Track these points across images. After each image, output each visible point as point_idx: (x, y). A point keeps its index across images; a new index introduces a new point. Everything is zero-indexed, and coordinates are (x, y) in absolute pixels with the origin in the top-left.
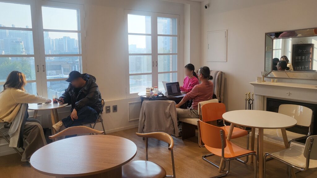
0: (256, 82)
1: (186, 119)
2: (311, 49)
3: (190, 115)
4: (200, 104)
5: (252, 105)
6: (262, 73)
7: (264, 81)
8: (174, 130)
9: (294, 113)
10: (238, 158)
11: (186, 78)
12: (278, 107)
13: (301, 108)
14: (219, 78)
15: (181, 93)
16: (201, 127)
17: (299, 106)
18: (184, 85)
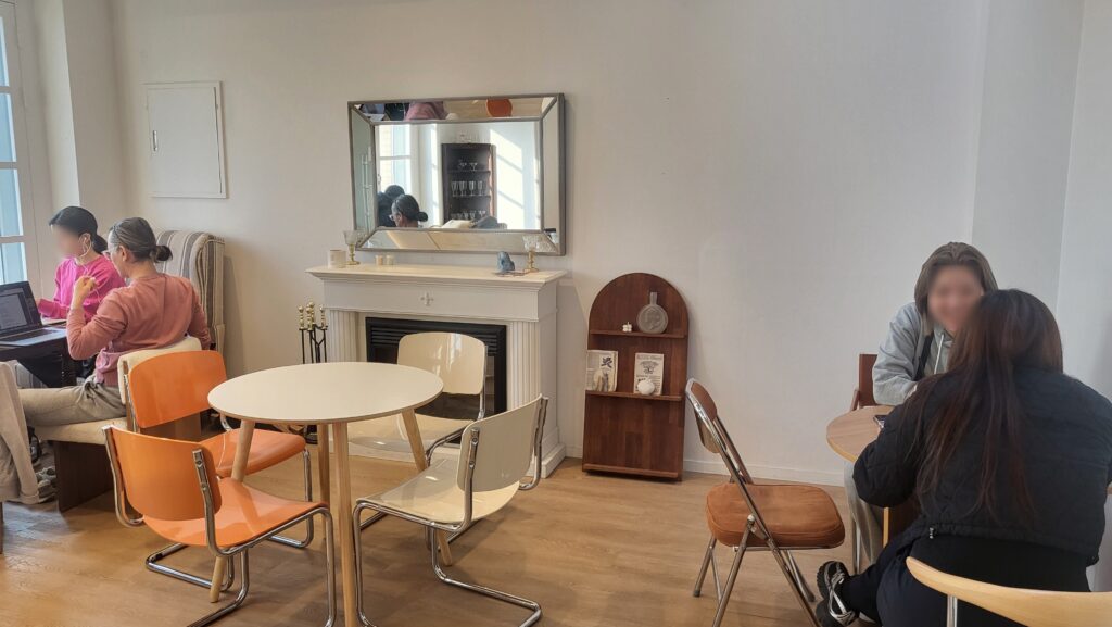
0: (330, 266)
1: (68, 427)
2: (490, 160)
3: (85, 408)
4: (125, 363)
5: (322, 346)
6: (346, 236)
7: (355, 263)
8: (18, 480)
9: (439, 357)
10: (273, 534)
11: (65, 265)
12: (397, 345)
13: (456, 340)
14: (201, 259)
15: (41, 326)
16: (119, 452)
17: (452, 334)
18: (59, 294)
